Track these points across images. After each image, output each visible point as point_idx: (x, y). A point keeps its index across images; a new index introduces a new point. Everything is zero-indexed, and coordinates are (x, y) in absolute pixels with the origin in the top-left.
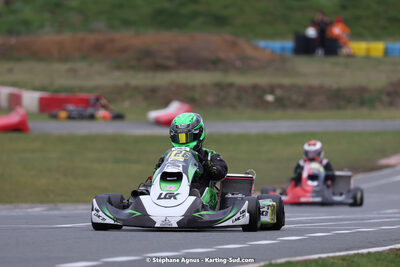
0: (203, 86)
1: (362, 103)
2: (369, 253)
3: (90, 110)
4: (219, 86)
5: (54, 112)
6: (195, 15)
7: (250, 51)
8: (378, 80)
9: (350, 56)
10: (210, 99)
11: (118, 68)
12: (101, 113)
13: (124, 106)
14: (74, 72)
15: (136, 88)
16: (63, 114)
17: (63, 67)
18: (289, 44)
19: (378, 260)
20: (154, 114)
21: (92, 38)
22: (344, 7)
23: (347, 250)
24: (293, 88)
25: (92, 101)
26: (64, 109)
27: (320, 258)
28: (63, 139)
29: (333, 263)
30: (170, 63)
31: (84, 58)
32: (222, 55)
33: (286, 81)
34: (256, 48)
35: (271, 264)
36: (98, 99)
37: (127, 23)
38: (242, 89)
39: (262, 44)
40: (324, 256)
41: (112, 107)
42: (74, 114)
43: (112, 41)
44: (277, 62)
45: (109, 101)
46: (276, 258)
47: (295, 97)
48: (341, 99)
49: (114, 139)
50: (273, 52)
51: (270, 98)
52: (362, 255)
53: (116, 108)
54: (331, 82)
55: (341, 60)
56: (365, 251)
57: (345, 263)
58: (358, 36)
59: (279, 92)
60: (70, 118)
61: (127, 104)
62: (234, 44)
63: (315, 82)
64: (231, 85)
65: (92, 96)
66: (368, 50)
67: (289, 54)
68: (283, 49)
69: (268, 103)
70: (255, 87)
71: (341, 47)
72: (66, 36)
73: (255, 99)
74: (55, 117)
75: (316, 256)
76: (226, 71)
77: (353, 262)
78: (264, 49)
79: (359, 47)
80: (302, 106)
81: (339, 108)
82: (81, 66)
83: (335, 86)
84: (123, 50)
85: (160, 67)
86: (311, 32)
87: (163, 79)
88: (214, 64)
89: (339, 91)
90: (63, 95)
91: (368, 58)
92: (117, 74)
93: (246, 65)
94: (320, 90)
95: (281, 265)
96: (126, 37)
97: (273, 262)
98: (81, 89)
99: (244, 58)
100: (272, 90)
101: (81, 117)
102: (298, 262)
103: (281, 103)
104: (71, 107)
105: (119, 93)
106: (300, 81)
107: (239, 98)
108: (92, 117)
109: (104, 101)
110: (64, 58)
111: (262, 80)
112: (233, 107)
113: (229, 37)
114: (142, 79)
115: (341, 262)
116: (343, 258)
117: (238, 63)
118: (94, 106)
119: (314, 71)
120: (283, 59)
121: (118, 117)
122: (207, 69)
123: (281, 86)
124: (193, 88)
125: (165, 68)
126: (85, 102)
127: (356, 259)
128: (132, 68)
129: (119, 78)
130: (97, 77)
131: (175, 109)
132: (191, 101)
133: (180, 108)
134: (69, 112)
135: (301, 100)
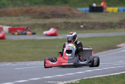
0: (60, 23)
1: (111, 27)
2: (114, 75)
3: (25, 32)
4: (66, 23)
5: (14, 32)
7: (75, 12)
8: (116, 20)
9: (107, 12)
10: (63, 27)
11: (33, 18)
12: (28, 32)
13: (36, 30)
14: (19, 19)
15: (39, 24)
16: (16, 33)
17: (16, 18)
18: (88, 9)
19: (116, 77)
20: (45, 33)
21: (25, 9)
23: (107, 74)
24: (89, 23)
25: (25, 29)
26: (17, 32)
27: (98, 77)
28: (16, 41)
29: (102, 79)
30: (50, 16)
31: (23, 15)
32: (66, 13)
33: (87, 21)
34: (77, 10)
35: (82, 79)
36: (27, 28)
37: (36, 4)
38: (73, 24)
39: (79, 9)
40: (99, 76)
42: (20, 33)
43: (31, 9)
44: (84, 15)
46: (84, 77)
47: (90, 26)
48: (104, 26)
49: (33, 41)
50: (82, 11)
51: (82, 26)
52: (112, 76)
53: (33, 31)
55: (104, 13)
56: (112, 74)
57: (106, 78)
58: (110, 6)
59: (85, 24)
60: (18, 34)
61: (36, 29)
62: (70, 10)
63: (96, 21)
64: (69, 23)
65: (25, 27)
66: (113, 10)
67: (88, 12)
68: (86, 11)
69: (81, 28)
70: (77, 23)
71: (104, 9)
72: (17, 8)
73: (77, 27)
74: (14, 34)
75: (97, 76)
76: (67, 18)
77: (109, 78)
78: (80, 11)
79: (110, 9)
80: (92, 29)
81: (104, 29)
82: (22, 18)
83: (102, 22)
84: (35, 12)
85: (46, 18)
86: (94, 5)
87: (48, 21)
88: (64, 16)
89: (104, 23)
90: (16, 27)
91: (113, 13)
93: (74, 16)
94: (98, 23)
95: (86, 79)
96: (35, 8)
97: (83, 79)
98: (22, 25)
99: (73, 14)
100: (82, 24)
101: (22, 34)
102: (91, 79)
103: (85, 28)
104: (19, 31)
105: (33, 26)
106: (91, 21)
107: (72, 27)
108: (26, 34)
109: (29, 29)
110: (16, 15)
111: (79, 21)
112: (70, 29)
113: (68, 7)
114: (41, 21)
115: (105, 78)
116: (106, 77)
117: (72, 16)
118: (26, 30)
119: (95, 17)
120: (86, 14)
121: (34, 34)
123: (85, 23)
124: (57, 24)
125: (48, 18)
126: (23, 29)
127: (109, 77)
128: (38, 18)
129: (34, 21)
130: (27, 21)
131: (52, 31)
132: (57, 28)
133: (53, 30)
134: (18, 32)
135: (92, 27)
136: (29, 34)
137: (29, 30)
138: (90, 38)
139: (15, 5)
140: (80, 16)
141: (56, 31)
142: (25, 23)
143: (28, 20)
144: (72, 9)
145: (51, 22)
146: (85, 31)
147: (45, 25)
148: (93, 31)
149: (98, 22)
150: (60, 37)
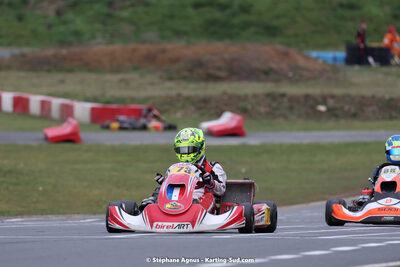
0: (255, 96)
3: (142, 121)
4: (270, 95)
5: (107, 123)
6: (246, 26)
7: (302, 62)
10: (262, 109)
11: (170, 79)
12: (154, 123)
13: (176, 116)
14: (125, 82)
15: (188, 98)
16: (115, 125)
17: (115, 78)
18: (341, 54)
20: (206, 125)
21: (143, 49)
22: (396, 17)
24: (344, 97)
25: (144, 112)
26: (118, 121)
28: (115, 150)
30: (222, 74)
31: (136, 69)
32: (274, 66)
33: (338, 91)
34: (308, 58)
36: (150, 110)
37: (178, 34)
38: (294, 100)
39: (314, 54)
41: (163, 117)
42: (126, 125)
43: (164, 51)
44: (329, 73)
45: (161, 112)
47: (347, 108)
48: (393, 109)
50: (325, 62)
51: (322, 108)
53: (168, 119)
54: (384, 92)
55: (393, 70)
59: (331, 102)
60: (122, 128)
61: (179, 114)
62: (286, 54)
63: (367, 92)
64: (283, 95)
65: (144, 107)
67: (341, 64)
68: (335, 59)
69: (320, 112)
70: (307, 97)
72: (118, 47)
73: (306, 110)
74: (107, 128)
76: (277, 81)
78: (316, 59)
80: (354, 116)
81: (391, 118)
82: (133, 76)
83: (387, 97)
84: (175, 61)
85: (211, 78)
87: (215, 90)
88: (266, 74)
89: (391, 99)
90: (115, 106)
92: (169, 84)
93: (298, 75)
94: (373, 100)
96: (177, 47)
98: (133, 100)
99: (296, 68)
100: (324, 100)
101: (134, 128)
103: (333, 113)
104: (122, 118)
105: (170, 103)
106: (353, 91)
107: (291, 108)
108: (144, 128)
109: (155, 112)
110: (116, 70)
111: (314, 90)
112: (285, 117)
113: (280, 47)
114: (195, 90)
117: (291, 74)
118: (145, 117)
119: (366, 81)
120: (335, 69)
122: (259, 80)
123: (333, 97)
124: (245, 98)
125: (218, 79)
126: (138, 113)
128: (184, 78)
129: (171, 89)
130: (148, 88)
131: (227, 120)
132: (243, 112)
133: (232, 119)
134: (121, 122)
135: (353, 110)
136: (157, 128)
137: (155, 116)
138: (348, 145)
139: (113, 37)
140: (315, 76)
141: (240, 121)
142: (142, 94)
143: (152, 84)
144: (293, 52)
145: (225, 93)
146: (331, 123)
147: (205, 101)
148: (356, 123)
149: (373, 97)
150: (252, 140)
